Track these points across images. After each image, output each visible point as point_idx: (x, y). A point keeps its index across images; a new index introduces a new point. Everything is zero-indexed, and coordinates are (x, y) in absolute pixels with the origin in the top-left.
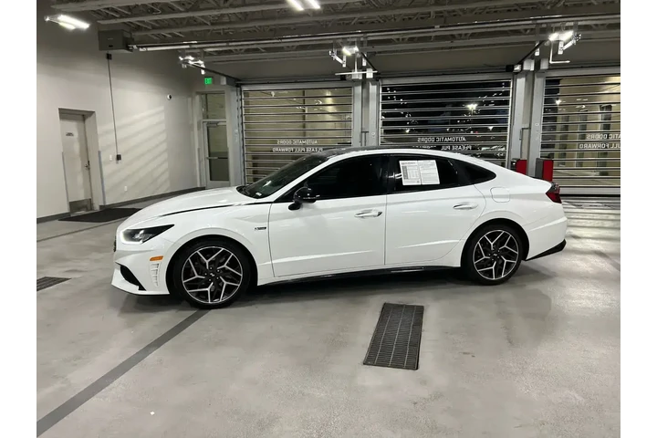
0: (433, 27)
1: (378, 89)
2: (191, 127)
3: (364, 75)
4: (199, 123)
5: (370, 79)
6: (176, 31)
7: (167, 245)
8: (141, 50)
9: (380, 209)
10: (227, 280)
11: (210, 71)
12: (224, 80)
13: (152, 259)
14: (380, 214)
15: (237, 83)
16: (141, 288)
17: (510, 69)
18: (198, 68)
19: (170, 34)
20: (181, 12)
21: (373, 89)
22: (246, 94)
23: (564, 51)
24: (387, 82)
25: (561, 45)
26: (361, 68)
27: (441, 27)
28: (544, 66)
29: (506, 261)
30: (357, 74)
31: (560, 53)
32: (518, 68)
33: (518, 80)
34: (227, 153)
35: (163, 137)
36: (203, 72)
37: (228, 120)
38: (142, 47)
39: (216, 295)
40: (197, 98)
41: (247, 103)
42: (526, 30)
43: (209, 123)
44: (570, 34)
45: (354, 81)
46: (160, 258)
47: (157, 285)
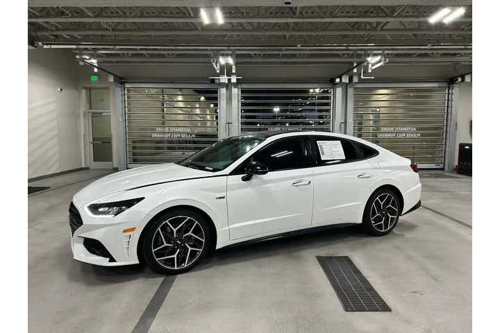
0: (296, 46)
1: (238, 92)
2: (77, 117)
3: (229, 80)
4: (85, 113)
5: (234, 84)
6: (76, 34)
7: (140, 216)
8: (45, 47)
9: (310, 179)
10: (191, 246)
11: (102, 70)
12: (111, 79)
13: (125, 231)
14: (310, 182)
15: (121, 81)
16: (112, 260)
17: (332, 81)
18: (92, 65)
19: (68, 35)
20: (89, 17)
21: (235, 91)
22: (129, 90)
23: (372, 70)
24: (245, 86)
25: (370, 66)
26: (229, 74)
27: (302, 46)
28: (355, 79)
29: (390, 216)
30: (224, 79)
31: (370, 71)
32: (338, 80)
33: (337, 89)
34: (111, 139)
35: (55, 123)
36: (96, 70)
37: (112, 110)
38: (47, 44)
39: (181, 260)
40: (84, 91)
41: (129, 97)
42: (344, 54)
43: (93, 113)
44: (378, 58)
45: (220, 84)
46: (133, 229)
47: (127, 256)
